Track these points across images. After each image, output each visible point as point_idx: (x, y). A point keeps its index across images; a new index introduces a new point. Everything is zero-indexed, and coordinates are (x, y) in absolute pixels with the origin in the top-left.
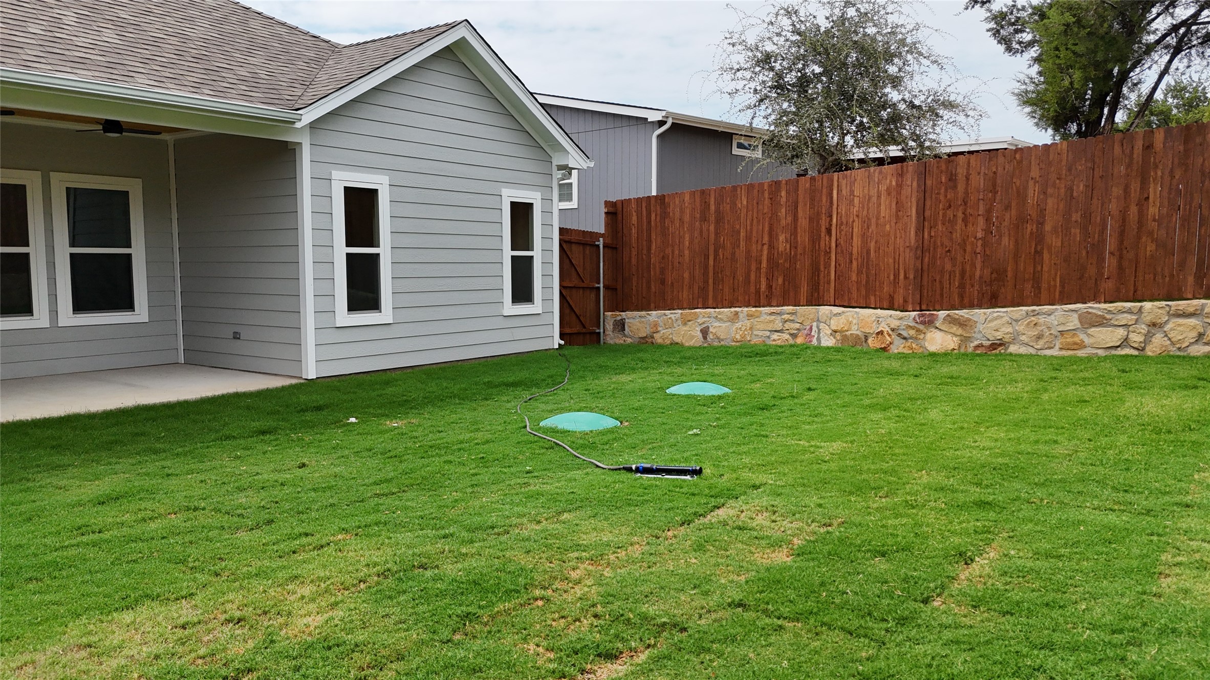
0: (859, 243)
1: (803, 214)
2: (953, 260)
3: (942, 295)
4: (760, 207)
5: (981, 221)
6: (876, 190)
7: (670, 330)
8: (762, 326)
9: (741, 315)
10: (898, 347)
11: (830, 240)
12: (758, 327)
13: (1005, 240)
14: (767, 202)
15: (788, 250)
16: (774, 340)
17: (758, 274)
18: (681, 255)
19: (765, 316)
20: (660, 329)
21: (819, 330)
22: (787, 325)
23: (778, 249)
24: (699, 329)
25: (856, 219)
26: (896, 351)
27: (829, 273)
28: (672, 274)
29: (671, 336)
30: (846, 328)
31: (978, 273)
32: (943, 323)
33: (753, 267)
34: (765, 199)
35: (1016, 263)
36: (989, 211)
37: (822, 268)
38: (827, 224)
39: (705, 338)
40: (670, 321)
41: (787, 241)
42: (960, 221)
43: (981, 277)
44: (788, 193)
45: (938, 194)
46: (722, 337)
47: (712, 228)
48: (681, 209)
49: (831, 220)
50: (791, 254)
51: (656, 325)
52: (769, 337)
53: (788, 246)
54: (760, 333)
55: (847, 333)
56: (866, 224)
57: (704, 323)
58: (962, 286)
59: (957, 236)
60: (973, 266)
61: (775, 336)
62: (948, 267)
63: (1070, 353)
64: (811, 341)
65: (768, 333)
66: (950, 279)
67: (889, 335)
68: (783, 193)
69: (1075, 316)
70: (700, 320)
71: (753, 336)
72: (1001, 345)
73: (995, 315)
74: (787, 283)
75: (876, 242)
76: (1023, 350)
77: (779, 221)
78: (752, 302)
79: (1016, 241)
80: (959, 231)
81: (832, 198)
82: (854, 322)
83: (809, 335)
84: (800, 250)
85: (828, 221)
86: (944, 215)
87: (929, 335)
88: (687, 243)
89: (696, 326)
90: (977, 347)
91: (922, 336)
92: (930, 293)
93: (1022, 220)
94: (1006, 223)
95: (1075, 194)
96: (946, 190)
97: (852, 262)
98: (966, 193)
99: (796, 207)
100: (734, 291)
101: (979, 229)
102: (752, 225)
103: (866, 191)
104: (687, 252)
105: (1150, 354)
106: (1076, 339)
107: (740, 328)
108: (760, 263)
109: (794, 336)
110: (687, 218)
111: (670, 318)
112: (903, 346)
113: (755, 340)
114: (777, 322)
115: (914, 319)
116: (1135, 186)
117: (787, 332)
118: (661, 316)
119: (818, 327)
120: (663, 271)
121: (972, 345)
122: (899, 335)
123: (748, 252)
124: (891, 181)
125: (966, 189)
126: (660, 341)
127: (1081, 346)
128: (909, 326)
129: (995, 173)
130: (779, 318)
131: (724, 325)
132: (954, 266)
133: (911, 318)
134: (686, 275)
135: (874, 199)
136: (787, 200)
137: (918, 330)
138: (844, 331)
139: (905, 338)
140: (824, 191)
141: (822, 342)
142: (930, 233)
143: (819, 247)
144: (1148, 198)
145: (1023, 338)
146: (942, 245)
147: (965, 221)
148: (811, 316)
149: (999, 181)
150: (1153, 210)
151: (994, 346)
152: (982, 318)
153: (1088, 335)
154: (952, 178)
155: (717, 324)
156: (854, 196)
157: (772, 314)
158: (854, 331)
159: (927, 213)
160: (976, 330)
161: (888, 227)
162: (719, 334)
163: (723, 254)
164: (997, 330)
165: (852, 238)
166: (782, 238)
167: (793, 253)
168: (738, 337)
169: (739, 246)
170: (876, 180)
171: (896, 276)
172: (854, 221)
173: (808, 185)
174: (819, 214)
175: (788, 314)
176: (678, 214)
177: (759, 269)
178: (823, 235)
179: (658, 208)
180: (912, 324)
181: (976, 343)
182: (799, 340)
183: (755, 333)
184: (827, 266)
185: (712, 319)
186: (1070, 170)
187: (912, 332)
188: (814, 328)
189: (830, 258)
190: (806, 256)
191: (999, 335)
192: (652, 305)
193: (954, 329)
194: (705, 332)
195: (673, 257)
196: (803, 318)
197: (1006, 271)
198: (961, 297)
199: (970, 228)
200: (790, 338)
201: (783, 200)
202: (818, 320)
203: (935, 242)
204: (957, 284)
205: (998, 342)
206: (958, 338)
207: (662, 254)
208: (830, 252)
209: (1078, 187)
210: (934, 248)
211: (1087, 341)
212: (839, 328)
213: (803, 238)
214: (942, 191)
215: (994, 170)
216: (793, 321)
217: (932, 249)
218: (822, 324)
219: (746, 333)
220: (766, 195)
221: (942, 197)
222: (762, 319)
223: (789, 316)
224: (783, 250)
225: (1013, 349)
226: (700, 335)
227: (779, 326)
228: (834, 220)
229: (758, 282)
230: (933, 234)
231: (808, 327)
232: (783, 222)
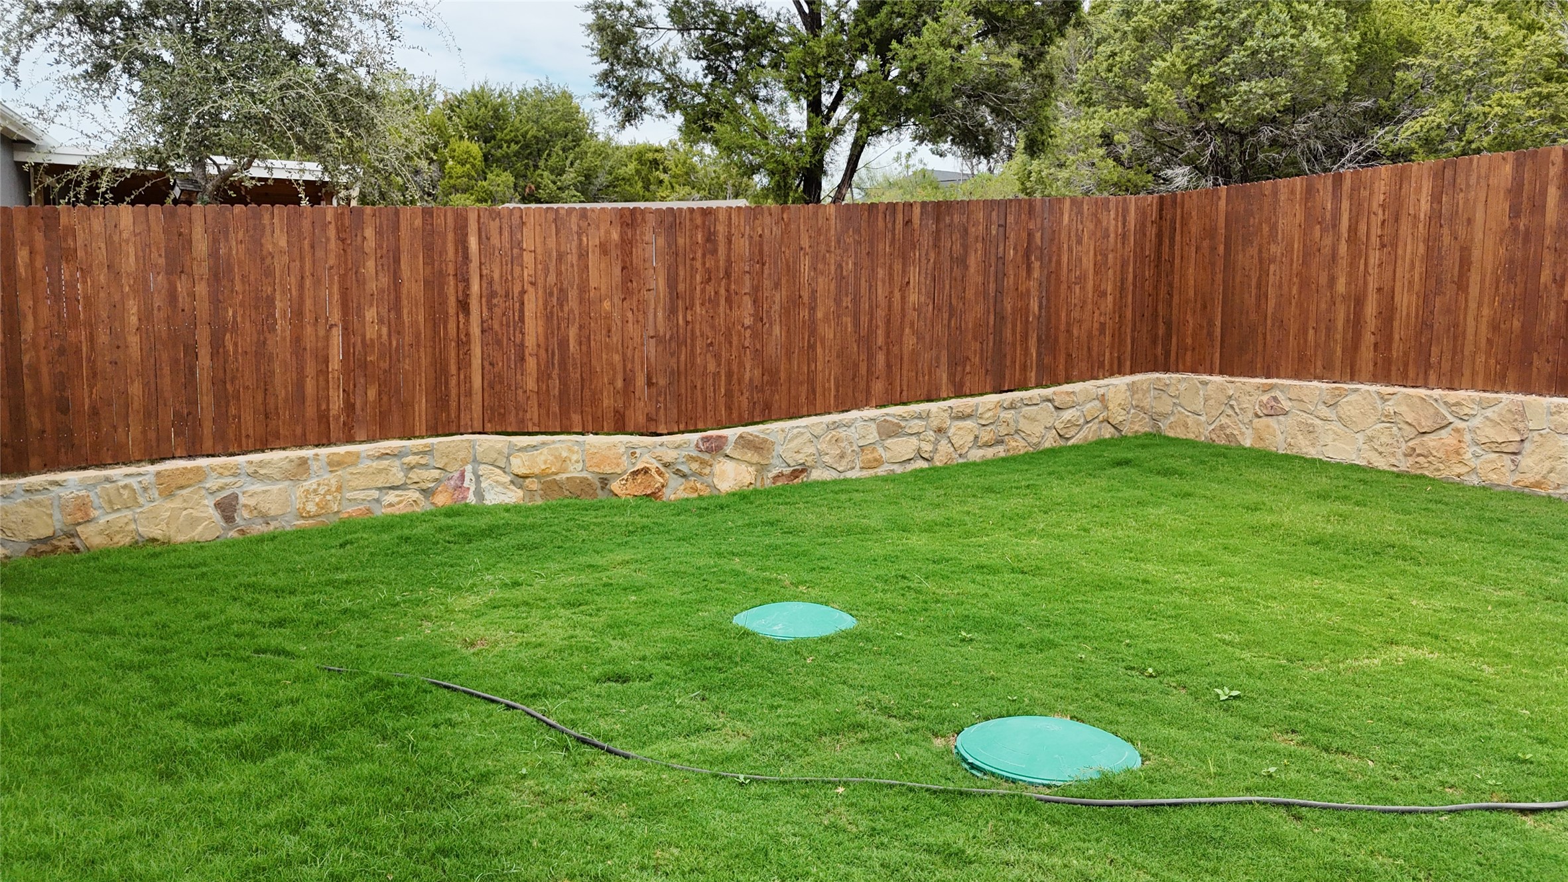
0: (540, 330)
1: (412, 272)
2: (717, 357)
3: (705, 409)
4: (320, 253)
5: (747, 302)
6: (575, 243)
7: (129, 513)
8: (361, 482)
9: (314, 466)
10: (676, 490)
11: (467, 321)
12: (353, 484)
13: (777, 330)
14: (333, 244)
15: (385, 337)
16: (391, 505)
17: (322, 383)
18: (119, 345)
19: (369, 463)
20: (94, 513)
21: (478, 477)
22: (414, 475)
23: (364, 336)
24: (210, 502)
25: (531, 290)
26: (673, 497)
27: (468, 379)
28: (91, 387)
29: (133, 526)
30: (553, 470)
31: (747, 376)
32: (735, 448)
33: (310, 369)
34: (328, 239)
35: (789, 360)
36: (756, 289)
37: (453, 369)
38: (460, 293)
39: (229, 519)
40: (126, 493)
41: (381, 321)
42: (722, 302)
43: (751, 380)
44: (379, 233)
45: (693, 259)
46: (272, 513)
47: (202, 289)
48: (109, 241)
49: (467, 287)
50: (390, 343)
51: (83, 505)
52: (378, 501)
53: (385, 330)
54: (360, 495)
55: (557, 478)
56: (555, 298)
57: (222, 488)
58: (729, 394)
59: (720, 321)
60: (741, 365)
61: (391, 497)
62: (712, 367)
63: (872, 472)
64: (465, 498)
65: (376, 494)
66: (714, 385)
67: (660, 474)
68: (369, 232)
69: (874, 426)
70: (213, 483)
71: (344, 502)
72: (803, 471)
73: (795, 431)
74: (385, 398)
75: (581, 327)
76: (828, 475)
77: (361, 282)
78: (311, 437)
79: (788, 331)
80: (722, 315)
81: (466, 249)
82: (574, 457)
83: (459, 487)
84: (408, 338)
85: (460, 288)
86: (703, 291)
87: (717, 468)
88: (134, 320)
89: (202, 497)
90: (776, 478)
91: (707, 471)
92: (690, 406)
93: (794, 302)
94: (776, 307)
95: (845, 273)
96: (704, 256)
97: (523, 359)
98: (729, 261)
99: (397, 261)
100: (267, 417)
101: (746, 313)
102: (301, 286)
103: (552, 243)
104: (134, 340)
105: (938, 464)
106: (876, 455)
107: (315, 491)
108: (326, 361)
109: (426, 492)
110: (129, 263)
111: (125, 487)
112: (682, 487)
113: (350, 510)
114: (394, 470)
115: (697, 446)
116: (898, 267)
117: (416, 486)
118: (95, 486)
119: (475, 473)
120: (62, 382)
121: (770, 475)
122: (678, 472)
123: (297, 340)
124: (608, 232)
125: (728, 256)
126: (97, 541)
127: (879, 462)
128: (692, 457)
129: (760, 236)
130: (397, 463)
131: (275, 488)
132: (719, 365)
133: (693, 445)
134: (136, 389)
135: (573, 258)
136: (379, 246)
137: (703, 463)
138: (548, 475)
139: (684, 476)
140: (450, 236)
141: (487, 496)
142: (685, 317)
143: (446, 333)
144: (908, 283)
145: (826, 459)
146: (702, 336)
147: (729, 300)
148: (462, 455)
149: (766, 248)
150: (913, 298)
151: (795, 474)
152: (781, 437)
153: (886, 448)
154: (710, 238)
155: (258, 487)
156: (522, 249)
157: (384, 456)
158: (575, 471)
159: (681, 287)
160: (774, 454)
161: (606, 305)
162: (264, 507)
163: (236, 344)
164: (798, 452)
165: (522, 319)
166: (370, 314)
167: (394, 343)
168: (311, 508)
169: (272, 329)
170: (575, 228)
171: (628, 381)
172: (523, 292)
173: (418, 222)
174: (442, 275)
175: (415, 454)
176: (101, 255)
177: (323, 372)
178: (452, 311)
179: (39, 237)
180: (695, 454)
181: (775, 472)
182: (441, 500)
183: (349, 495)
184: (464, 363)
185: (243, 479)
186: (839, 242)
187: (695, 466)
188: (469, 475)
189: (468, 353)
190: (422, 349)
191: (801, 458)
192: (34, 462)
193: (750, 455)
194: (227, 508)
195: (92, 348)
196: (445, 460)
197: (778, 371)
198: (729, 408)
199: (736, 313)
200: (421, 497)
201: (370, 244)
202: (475, 460)
203: (693, 331)
204: (723, 390)
205: (799, 468)
206: (752, 469)
207: (56, 344)
208: (468, 342)
209: (847, 264)
210: (692, 340)
211: (885, 455)
212: (537, 471)
213: (415, 315)
214: (699, 254)
215: (760, 232)
216: (425, 466)
217: (689, 341)
218: (482, 467)
219: (328, 497)
220: (332, 232)
221: (698, 264)
222: (362, 466)
223: (417, 458)
224: (375, 336)
225: (816, 475)
226: (216, 516)
227: (398, 477)
228: (475, 288)
229: (323, 397)
230: (689, 318)
231: (457, 474)
232: (372, 286)
